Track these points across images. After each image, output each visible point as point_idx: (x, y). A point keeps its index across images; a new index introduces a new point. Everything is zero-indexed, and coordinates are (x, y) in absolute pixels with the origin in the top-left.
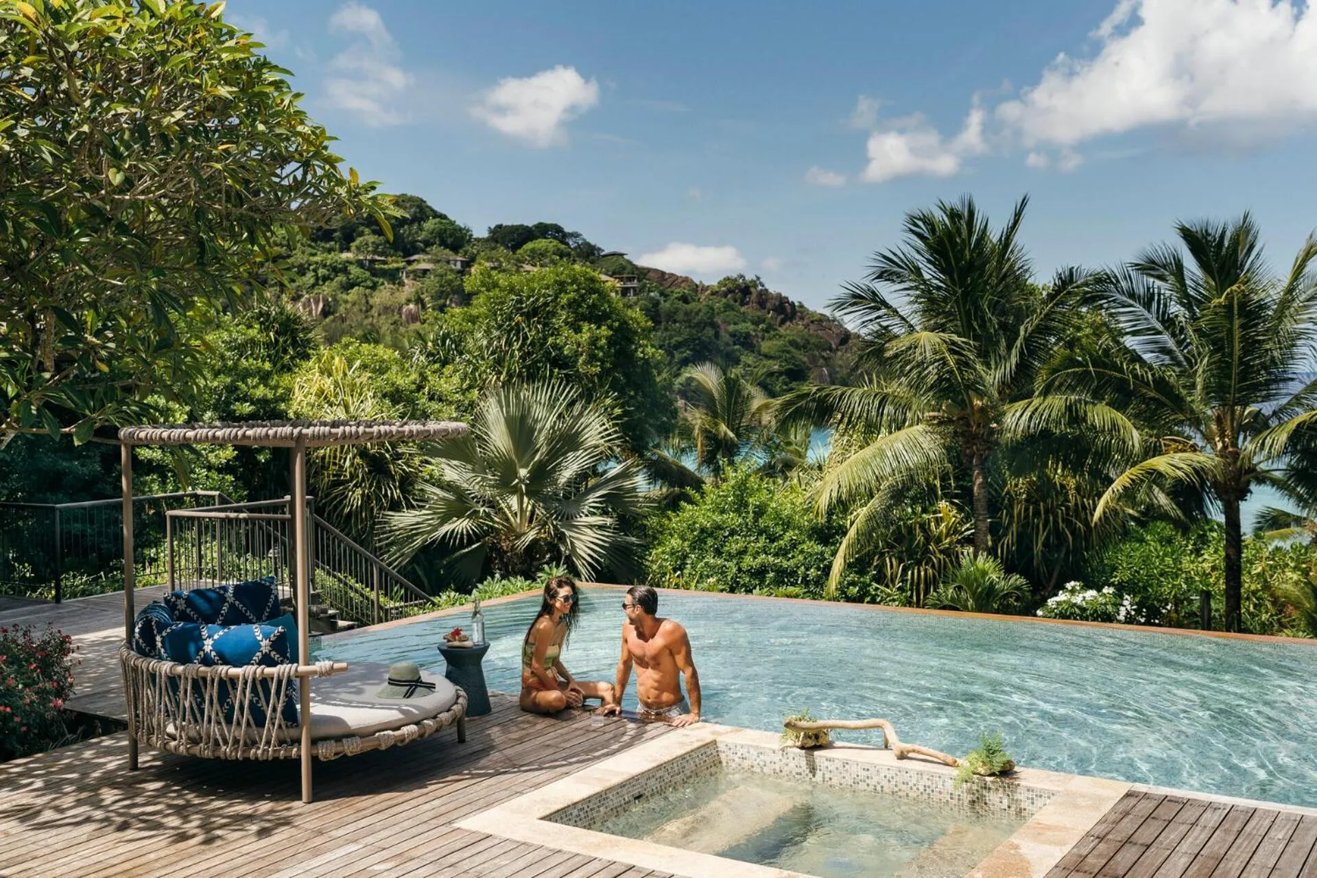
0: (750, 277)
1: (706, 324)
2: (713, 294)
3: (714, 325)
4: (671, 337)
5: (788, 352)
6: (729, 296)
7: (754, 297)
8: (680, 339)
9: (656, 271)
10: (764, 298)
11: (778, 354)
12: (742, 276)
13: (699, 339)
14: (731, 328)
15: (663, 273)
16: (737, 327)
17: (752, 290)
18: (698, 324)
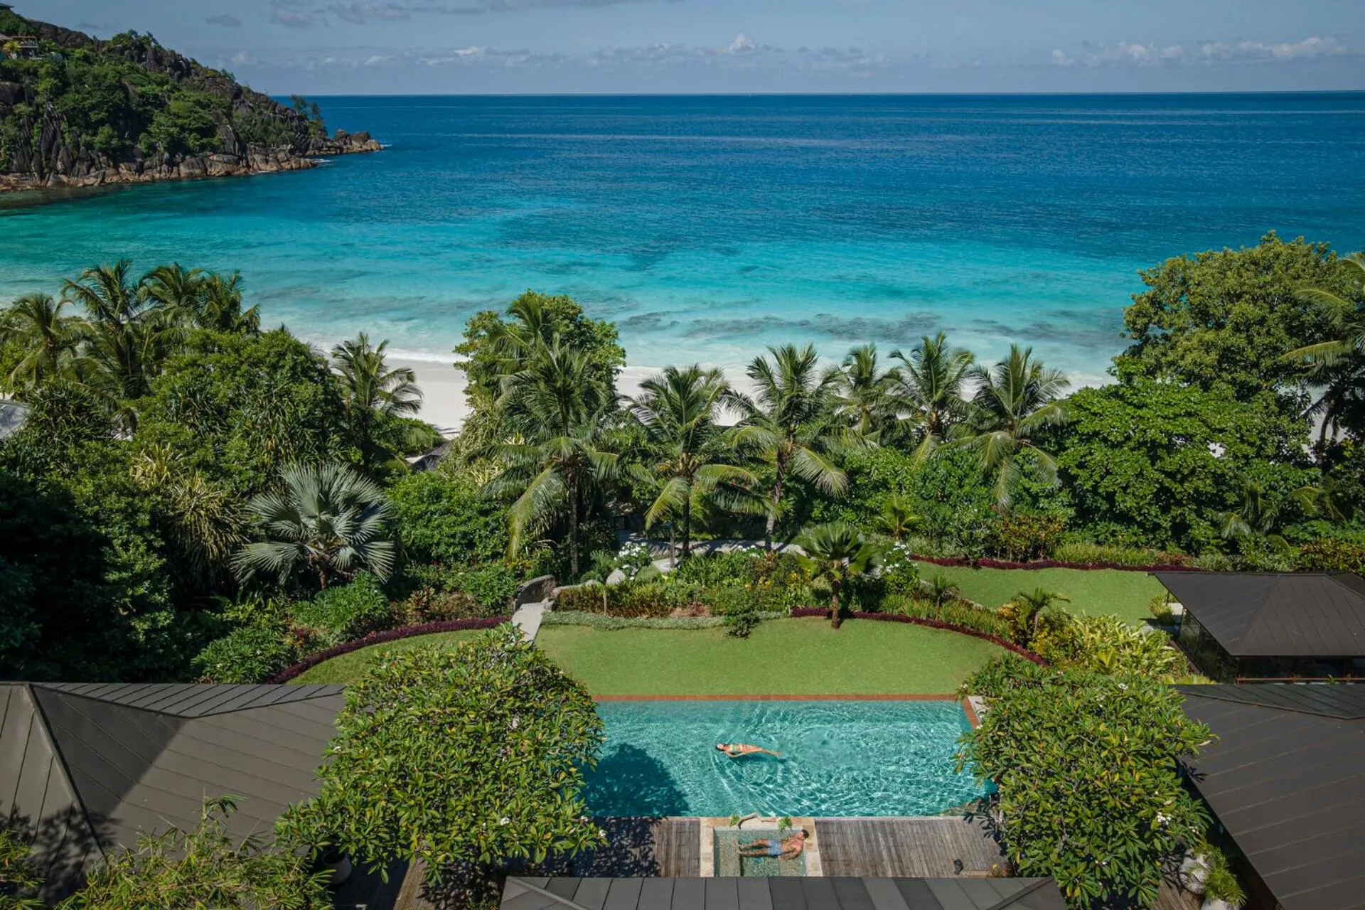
0: (142, 33)
1: (116, 88)
2: (110, 50)
3: (124, 88)
4: (84, 99)
5: (196, 112)
6: (126, 52)
7: (150, 54)
8: (94, 101)
9: (47, 25)
10: (159, 57)
11: (186, 114)
12: (133, 32)
13: (111, 101)
14: (139, 89)
15: (55, 28)
16: (144, 89)
17: (146, 46)
18: (108, 88)
